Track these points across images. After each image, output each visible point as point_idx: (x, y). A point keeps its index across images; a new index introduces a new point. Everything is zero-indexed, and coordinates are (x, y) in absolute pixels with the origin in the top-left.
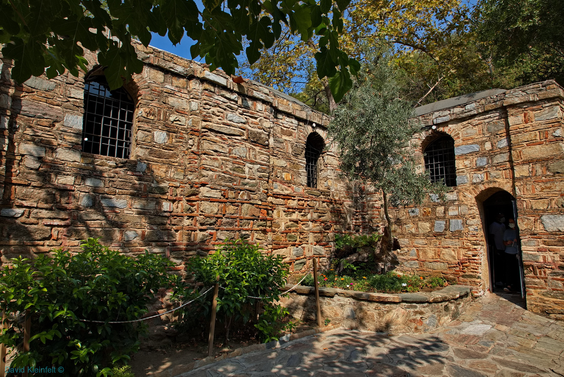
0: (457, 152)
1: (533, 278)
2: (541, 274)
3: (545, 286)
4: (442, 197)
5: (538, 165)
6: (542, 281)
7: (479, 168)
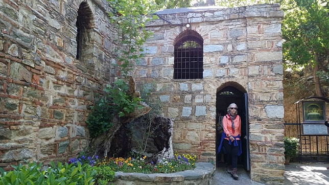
0: (205, 50)
1: (257, 153)
2: (262, 151)
3: (264, 160)
4: (190, 87)
5: (266, 67)
6: (263, 156)
7: (222, 65)
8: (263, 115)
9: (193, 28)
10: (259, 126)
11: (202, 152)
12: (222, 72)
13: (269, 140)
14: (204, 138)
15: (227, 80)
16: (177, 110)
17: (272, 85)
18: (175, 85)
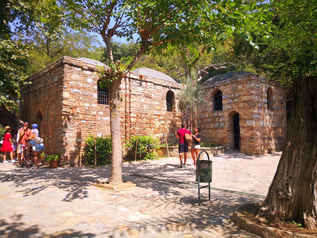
0: (223, 97)
1: (243, 142)
2: (245, 141)
4: (218, 114)
5: (246, 103)
6: (245, 143)
7: (229, 104)
8: (245, 125)
9: (218, 88)
10: (243, 130)
11: (223, 142)
12: (230, 107)
13: (247, 136)
14: (223, 136)
15: (232, 110)
16: (213, 125)
17: (249, 111)
18: (212, 114)
